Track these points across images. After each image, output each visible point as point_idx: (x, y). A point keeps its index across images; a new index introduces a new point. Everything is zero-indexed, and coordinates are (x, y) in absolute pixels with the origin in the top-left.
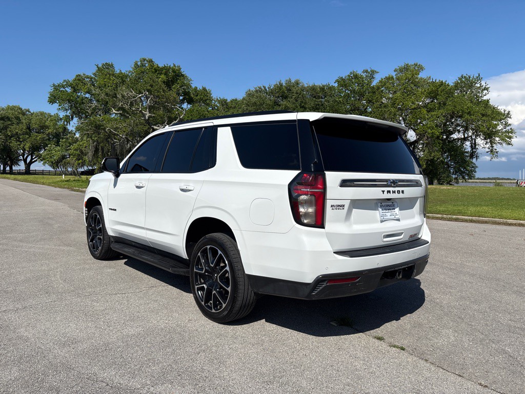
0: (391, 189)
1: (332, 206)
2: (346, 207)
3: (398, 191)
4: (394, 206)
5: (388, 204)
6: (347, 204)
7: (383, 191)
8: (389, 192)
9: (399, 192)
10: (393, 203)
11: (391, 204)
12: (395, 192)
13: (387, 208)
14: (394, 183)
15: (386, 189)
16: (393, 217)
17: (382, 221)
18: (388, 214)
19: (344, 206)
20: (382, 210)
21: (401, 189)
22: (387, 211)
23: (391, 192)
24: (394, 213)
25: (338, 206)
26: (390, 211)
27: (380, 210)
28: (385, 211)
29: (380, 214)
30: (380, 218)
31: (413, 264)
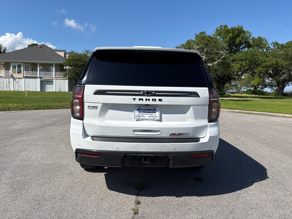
0: (144, 98)
1: (88, 107)
2: (99, 108)
3: (153, 99)
5: (148, 108)
6: (100, 106)
7: (134, 99)
8: (141, 99)
12: (149, 100)
13: (147, 111)
14: (148, 93)
16: (153, 118)
17: (137, 120)
18: (147, 116)
19: (97, 107)
21: (157, 98)
22: (146, 113)
23: (144, 100)
24: (155, 115)
25: (93, 107)
26: (149, 113)
27: (137, 113)
28: (142, 113)
29: (136, 115)
30: (136, 118)
31: (164, 155)
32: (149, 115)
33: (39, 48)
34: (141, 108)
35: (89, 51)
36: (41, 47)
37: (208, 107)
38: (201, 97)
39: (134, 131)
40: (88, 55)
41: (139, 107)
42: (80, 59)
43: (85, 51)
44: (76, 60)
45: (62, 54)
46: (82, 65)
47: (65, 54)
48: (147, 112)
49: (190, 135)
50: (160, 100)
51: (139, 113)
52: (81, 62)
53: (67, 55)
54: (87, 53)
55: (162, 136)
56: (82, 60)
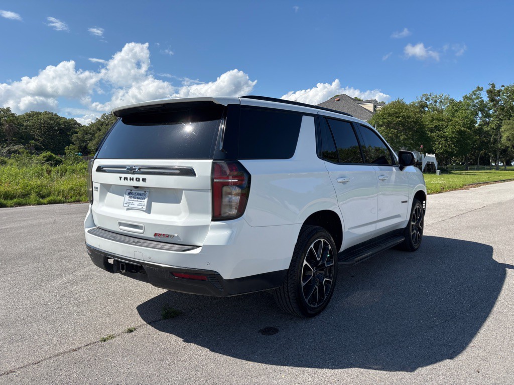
0: (129, 176)
3: (136, 179)
4: (145, 195)
5: (140, 192)
6: (99, 187)
7: (121, 178)
8: (126, 179)
9: (138, 179)
10: (145, 192)
11: (143, 192)
12: (133, 179)
13: (137, 196)
14: (131, 170)
15: (123, 175)
16: (141, 207)
17: (128, 209)
18: (136, 203)
20: (130, 197)
21: (141, 177)
22: (136, 200)
23: (129, 179)
24: (143, 203)
25: (96, 188)
26: (139, 200)
27: (127, 197)
28: (132, 199)
29: (125, 202)
30: (125, 205)
31: (138, 265)
32: (138, 203)
33: (337, 101)
34: (132, 191)
35: (430, 95)
36: (339, 100)
37: (210, 194)
38: (197, 176)
39: (120, 224)
40: (428, 103)
41: (131, 191)
42: (397, 113)
43: (423, 95)
44: (390, 115)
45: (370, 107)
46: (399, 123)
47: (375, 107)
48: (138, 198)
49: (180, 239)
50: (144, 180)
51: (129, 199)
52: (398, 117)
53: (378, 108)
54: (426, 100)
55: (145, 236)
56: (400, 113)
